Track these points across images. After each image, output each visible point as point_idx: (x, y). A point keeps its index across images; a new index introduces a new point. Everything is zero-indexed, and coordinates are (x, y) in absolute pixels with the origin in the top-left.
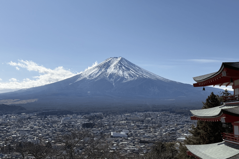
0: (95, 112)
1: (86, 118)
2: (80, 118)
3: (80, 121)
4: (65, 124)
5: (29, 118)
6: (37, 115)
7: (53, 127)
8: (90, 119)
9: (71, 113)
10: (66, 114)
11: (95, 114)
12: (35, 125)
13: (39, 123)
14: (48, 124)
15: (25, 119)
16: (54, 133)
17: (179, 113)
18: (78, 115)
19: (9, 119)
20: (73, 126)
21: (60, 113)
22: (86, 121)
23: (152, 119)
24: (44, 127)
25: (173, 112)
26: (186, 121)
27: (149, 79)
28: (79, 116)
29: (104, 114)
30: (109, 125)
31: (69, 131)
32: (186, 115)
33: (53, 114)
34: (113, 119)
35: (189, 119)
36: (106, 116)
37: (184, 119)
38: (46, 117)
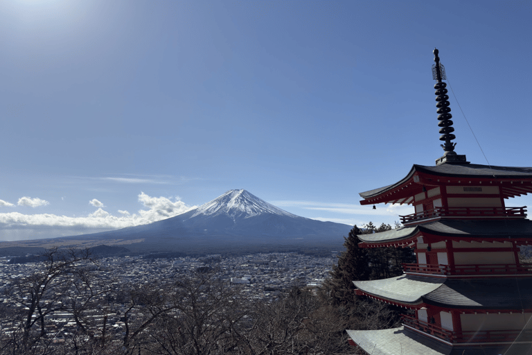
0: (212, 254)
1: (201, 261)
2: (194, 262)
3: (194, 264)
4: (176, 269)
5: (134, 262)
6: (144, 258)
7: (162, 273)
8: (206, 263)
9: (184, 256)
10: (178, 257)
11: (212, 256)
12: (141, 270)
13: (145, 267)
14: (155, 269)
15: (128, 263)
16: (163, 280)
17: (308, 254)
18: (192, 257)
19: (110, 263)
20: (185, 271)
21: (170, 256)
22: (201, 265)
23: (278, 262)
24: (151, 272)
25: (302, 253)
26: (317, 264)
27: (275, 215)
28: (193, 259)
29: (222, 256)
30: (228, 269)
31: (181, 277)
32: (316, 256)
33: (162, 256)
34: (232, 262)
35: (320, 260)
36: (224, 259)
37: (315, 261)
38: (153, 261)
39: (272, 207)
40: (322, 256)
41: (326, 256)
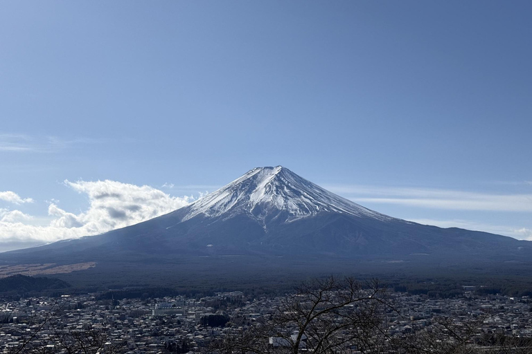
0: (225, 290)
1: (207, 304)
2: (194, 305)
3: (194, 311)
4: (160, 318)
5: (80, 306)
6: (97, 299)
7: (135, 326)
8: (216, 307)
9: (173, 294)
10: (161, 296)
11: (226, 294)
12: (95, 321)
13: (102, 315)
14: (122, 318)
15: (70, 308)
16: (139, 339)
17: (415, 292)
18: (188, 296)
19: (35, 309)
20: (179, 322)
21: (149, 293)
22: (208, 312)
23: (356, 306)
24: (115, 325)
25: (403, 290)
26: (434, 311)
27: (344, 215)
28: (192, 301)
29: (246, 295)
30: (261, 320)
31: (172, 335)
32: (432, 296)
33: (131, 295)
34: (268, 305)
35: (440, 304)
36: (251, 301)
37: (429, 304)
38: (116, 303)
39: (340, 201)
40: (443, 296)
41: (452, 296)
